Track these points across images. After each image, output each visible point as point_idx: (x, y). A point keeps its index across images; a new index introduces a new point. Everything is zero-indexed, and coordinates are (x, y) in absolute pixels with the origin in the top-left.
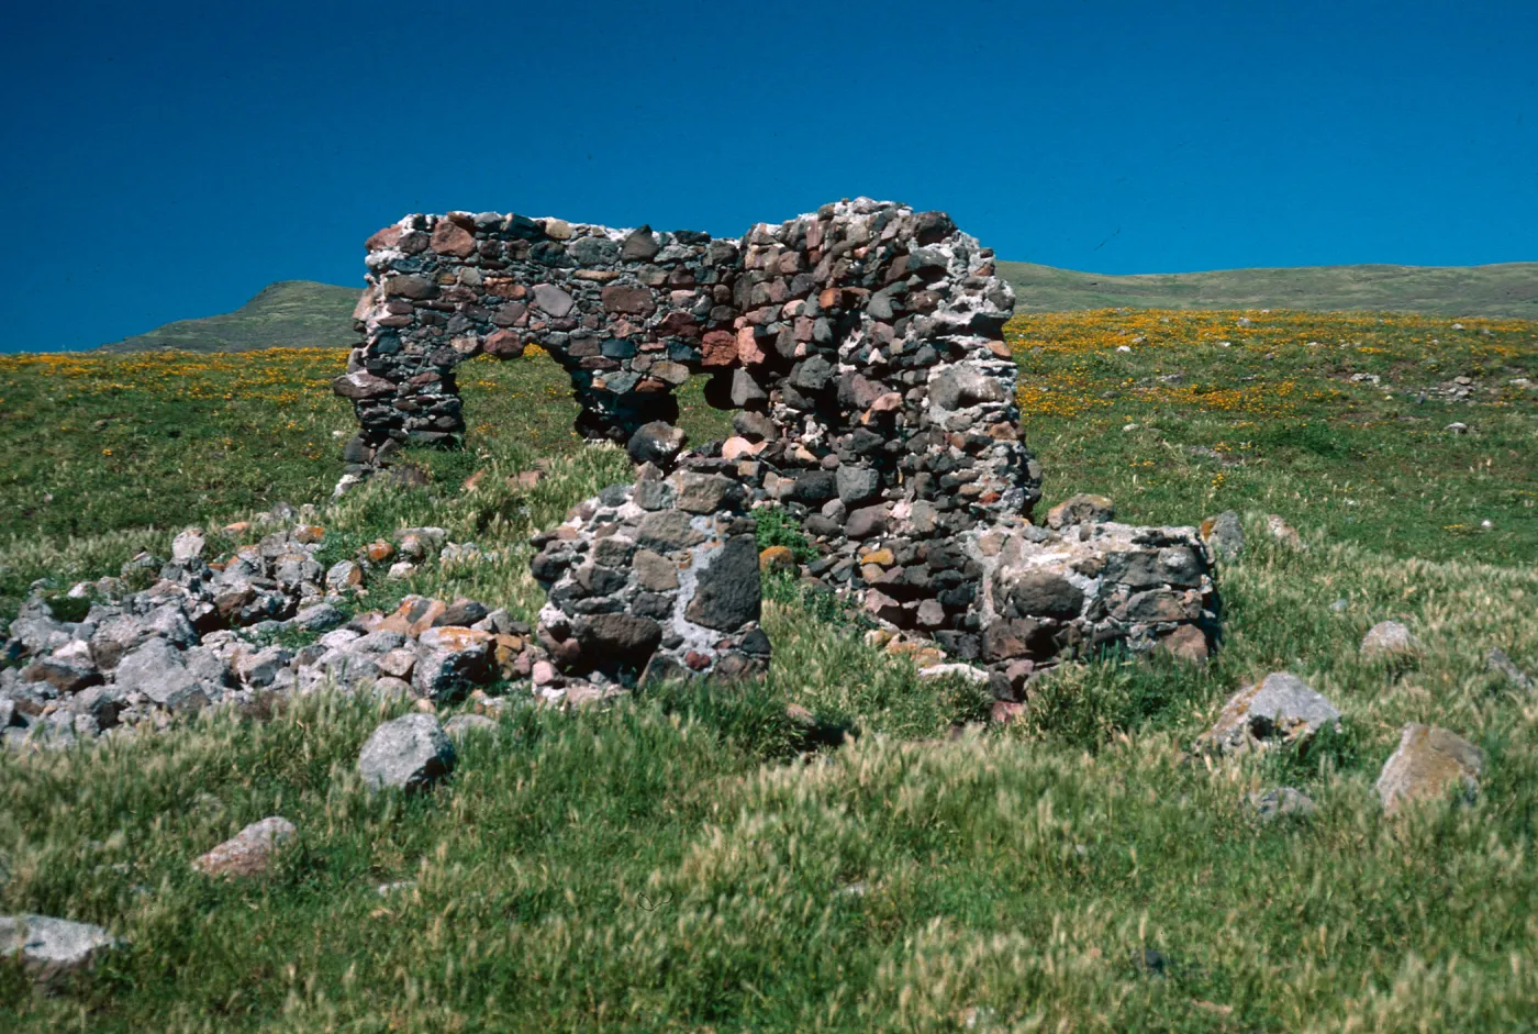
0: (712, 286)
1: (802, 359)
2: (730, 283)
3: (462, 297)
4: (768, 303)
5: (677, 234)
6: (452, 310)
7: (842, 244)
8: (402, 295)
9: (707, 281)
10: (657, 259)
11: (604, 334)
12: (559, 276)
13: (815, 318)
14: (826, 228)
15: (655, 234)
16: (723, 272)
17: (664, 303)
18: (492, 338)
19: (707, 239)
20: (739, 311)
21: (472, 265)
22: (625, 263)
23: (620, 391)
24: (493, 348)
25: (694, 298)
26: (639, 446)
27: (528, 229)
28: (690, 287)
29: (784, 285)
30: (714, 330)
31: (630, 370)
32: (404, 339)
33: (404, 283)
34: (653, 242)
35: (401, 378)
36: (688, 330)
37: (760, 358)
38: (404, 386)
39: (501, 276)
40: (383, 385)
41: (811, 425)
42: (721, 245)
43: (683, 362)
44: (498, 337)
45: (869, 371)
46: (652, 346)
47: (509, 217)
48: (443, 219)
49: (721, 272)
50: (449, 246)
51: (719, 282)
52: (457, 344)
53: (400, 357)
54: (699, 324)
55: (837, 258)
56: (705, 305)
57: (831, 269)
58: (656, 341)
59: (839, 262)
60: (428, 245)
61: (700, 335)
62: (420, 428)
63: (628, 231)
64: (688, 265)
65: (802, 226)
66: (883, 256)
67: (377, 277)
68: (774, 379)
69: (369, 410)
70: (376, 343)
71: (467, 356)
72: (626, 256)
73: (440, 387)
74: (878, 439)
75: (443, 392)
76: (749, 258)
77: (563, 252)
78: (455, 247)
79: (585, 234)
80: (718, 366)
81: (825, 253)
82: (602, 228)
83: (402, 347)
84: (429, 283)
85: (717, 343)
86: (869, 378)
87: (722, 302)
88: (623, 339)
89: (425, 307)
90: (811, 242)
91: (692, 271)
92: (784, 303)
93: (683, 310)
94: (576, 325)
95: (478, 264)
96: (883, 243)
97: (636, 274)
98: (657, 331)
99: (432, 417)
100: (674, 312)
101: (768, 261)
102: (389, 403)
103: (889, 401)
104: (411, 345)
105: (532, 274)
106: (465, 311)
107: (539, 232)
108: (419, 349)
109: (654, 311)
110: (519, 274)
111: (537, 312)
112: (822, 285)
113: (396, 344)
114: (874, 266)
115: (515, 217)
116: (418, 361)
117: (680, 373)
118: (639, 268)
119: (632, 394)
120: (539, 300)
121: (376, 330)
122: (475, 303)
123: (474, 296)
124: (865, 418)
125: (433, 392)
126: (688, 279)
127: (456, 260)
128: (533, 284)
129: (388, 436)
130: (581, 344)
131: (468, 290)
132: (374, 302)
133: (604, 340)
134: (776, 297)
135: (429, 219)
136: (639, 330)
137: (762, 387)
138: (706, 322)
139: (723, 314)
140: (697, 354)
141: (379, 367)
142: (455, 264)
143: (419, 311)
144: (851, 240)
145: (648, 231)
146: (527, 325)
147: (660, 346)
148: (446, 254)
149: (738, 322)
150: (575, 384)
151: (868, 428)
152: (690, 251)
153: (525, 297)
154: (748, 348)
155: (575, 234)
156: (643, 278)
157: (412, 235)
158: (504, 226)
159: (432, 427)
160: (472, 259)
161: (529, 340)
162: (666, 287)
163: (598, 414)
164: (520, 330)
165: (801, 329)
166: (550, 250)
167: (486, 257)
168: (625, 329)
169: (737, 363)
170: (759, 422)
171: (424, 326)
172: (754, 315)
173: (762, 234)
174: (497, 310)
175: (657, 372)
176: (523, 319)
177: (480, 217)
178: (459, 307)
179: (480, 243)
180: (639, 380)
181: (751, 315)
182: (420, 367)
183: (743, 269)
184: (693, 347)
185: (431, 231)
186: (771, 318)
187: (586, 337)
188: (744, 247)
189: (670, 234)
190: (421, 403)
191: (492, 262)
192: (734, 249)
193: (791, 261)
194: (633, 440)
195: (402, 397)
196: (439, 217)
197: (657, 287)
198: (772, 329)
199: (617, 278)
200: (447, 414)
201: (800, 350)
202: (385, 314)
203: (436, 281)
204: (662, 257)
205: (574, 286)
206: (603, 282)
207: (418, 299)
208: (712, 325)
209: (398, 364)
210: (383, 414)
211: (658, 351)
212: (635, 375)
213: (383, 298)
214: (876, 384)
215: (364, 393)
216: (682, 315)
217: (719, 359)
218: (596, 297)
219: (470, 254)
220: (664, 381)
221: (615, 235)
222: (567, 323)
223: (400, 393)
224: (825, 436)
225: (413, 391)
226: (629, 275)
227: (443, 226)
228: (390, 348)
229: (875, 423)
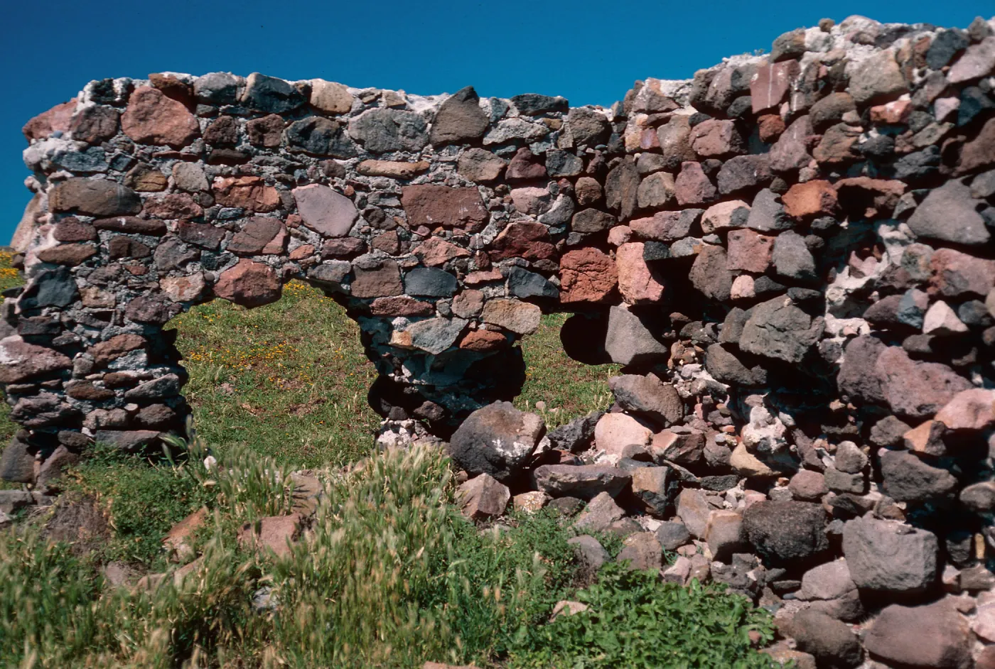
0: (573, 180)
1: (746, 303)
2: (601, 173)
3: (177, 210)
4: (672, 204)
5: (517, 100)
6: (162, 231)
7: (835, 98)
8: (75, 210)
9: (565, 172)
10: (487, 140)
11: (408, 259)
12: (331, 173)
13: (774, 233)
14: (793, 72)
15: (484, 102)
16: (592, 156)
17: (500, 208)
18: (227, 275)
19: (563, 107)
20: (616, 216)
21: (191, 158)
22: (439, 147)
23: (435, 350)
24: (230, 290)
25: (546, 199)
26: (469, 447)
27: (280, 97)
28: (539, 181)
29: (702, 176)
30: (578, 247)
31: (450, 316)
32: (81, 282)
33: (78, 190)
34: (480, 115)
35: (79, 347)
36: (538, 248)
37: (655, 291)
38: (85, 358)
39: (240, 174)
40: (45, 359)
41: (758, 412)
42: (585, 115)
43: (532, 299)
44: (238, 272)
45: (922, 345)
46: (484, 276)
47: (250, 79)
48: (142, 85)
49: (587, 158)
50: (152, 128)
51: (583, 174)
52: (170, 286)
53: (75, 312)
54: (555, 238)
55: (821, 127)
56: (564, 208)
57: (810, 148)
58: (489, 268)
59: (832, 132)
60: (118, 126)
61: (556, 257)
62: (112, 426)
63: (442, 98)
64: (536, 148)
65: (737, 74)
66: (952, 116)
67: (43, 182)
68: (679, 325)
69: (24, 401)
70: (34, 290)
71: (184, 306)
72: (438, 137)
73: (143, 357)
74: (944, 479)
75: (150, 364)
76: (633, 134)
77: (339, 133)
78: (163, 129)
79: (374, 103)
80: (585, 303)
81: (791, 118)
82: (401, 94)
83: (77, 296)
84: (120, 189)
85: (582, 267)
86: (915, 355)
87: (589, 203)
88: (440, 266)
89: (116, 228)
90: (761, 99)
91: (541, 158)
92: (706, 204)
93: (529, 219)
94: (363, 248)
95: (202, 155)
96: (950, 90)
97: (456, 164)
98: (490, 253)
99: (132, 407)
100: (514, 222)
101: (670, 137)
102: (58, 389)
103: (976, 409)
104: (92, 292)
105: (291, 170)
106: (182, 232)
107: (301, 102)
108: (107, 297)
109: (485, 222)
110: (269, 171)
111: (299, 230)
112: (790, 177)
113: (67, 292)
114: (930, 134)
115: (257, 77)
116: (105, 317)
117: (527, 317)
118: (463, 155)
119: (456, 355)
120: (303, 210)
121: (37, 267)
122: (199, 219)
123: (197, 209)
124: (919, 438)
125: (133, 366)
126: (536, 170)
127: (166, 150)
128: (292, 185)
129: (57, 444)
130: (373, 276)
131: (186, 199)
132: (37, 223)
133: (408, 269)
134: (685, 196)
135: (118, 85)
136: (462, 251)
137: (657, 335)
138: (565, 235)
139: (590, 222)
140: (549, 286)
141: (38, 329)
142: (165, 157)
143: (105, 236)
144: (857, 90)
145: (472, 96)
146: (284, 252)
147: (495, 275)
148: (148, 140)
149: (616, 234)
150: (366, 339)
151: (923, 457)
152: (538, 126)
153: (279, 206)
154: (636, 276)
155: (357, 104)
156: (468, 169)
157: (90, 112)
158: (243, 94)
159: (132, 423)
160: (194, 148)
161: (288, 276)
162: (503, 182)
163: (402, 385)
164: (274, 260)
165: (742, 250)
166: (320, 130)
167: (214, 144)
168: (440, 250)
169: (615, 296)
170: (655, 391)
171: (114, 258)
172: (644, 225)
173: (654, 95)
174: (234, 229)
175: (496, 316)
176: (278, 242)
177: (203, 82)
178: (172, 226)
179: (204, 122)
180: (465, 331)
181: (638, 224)
182: (109, 327)
183: (621, 152)
184: (547, 274)
185: (123, 104)
186: (679, 229)
187: (379, 267)
188: (621, 118)
189: (508, 102)
190: (112, 385)
191: (224, 152)
192: (605, 122)
193: (717, 136)
194: (459, 436)
195: (81, 376)
196: (137, 82)
197: (489, 184)
198: (681, 249)
199: (426, 171)
200: (156, 400)
201: (743, 287)
202: (50, 242)
203: (133, 185)
204: (495, 136)
205: (359, 187)
206: (404, 179)
207: (102, 218)
208: (574, 239)
209: (72, 324)
210: (48, 407)
211: (493, 283)
212: (459, 324)
213: (49, 216)
214: (940, 371)
215: (15, 374)
216: (528, 227)
217: (587, 291)
218: (394, 202)
219: (189, 140)
220: (503, 330)
221: (421, 105)
222: (349, 246)
223: (77, 370)
224: (789, 435)
225: (97, 367)
226: (442, 165)
227: (142, 96)
228: (57, 297)
229: (939, 449)
